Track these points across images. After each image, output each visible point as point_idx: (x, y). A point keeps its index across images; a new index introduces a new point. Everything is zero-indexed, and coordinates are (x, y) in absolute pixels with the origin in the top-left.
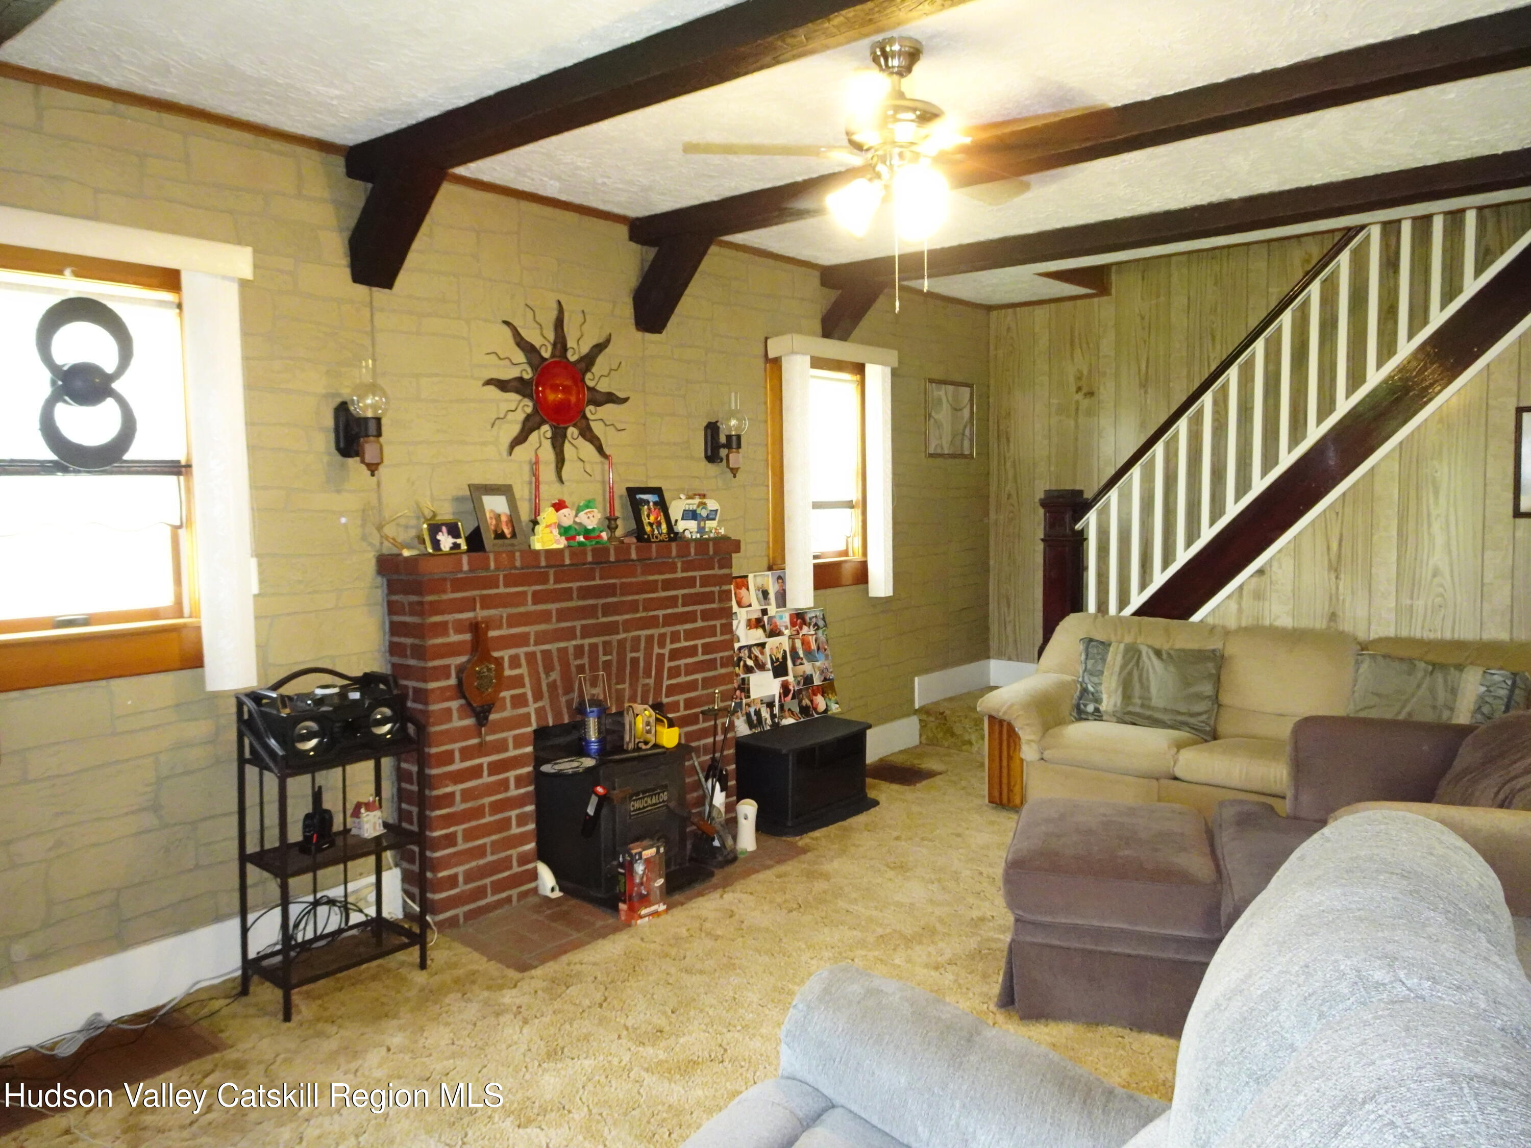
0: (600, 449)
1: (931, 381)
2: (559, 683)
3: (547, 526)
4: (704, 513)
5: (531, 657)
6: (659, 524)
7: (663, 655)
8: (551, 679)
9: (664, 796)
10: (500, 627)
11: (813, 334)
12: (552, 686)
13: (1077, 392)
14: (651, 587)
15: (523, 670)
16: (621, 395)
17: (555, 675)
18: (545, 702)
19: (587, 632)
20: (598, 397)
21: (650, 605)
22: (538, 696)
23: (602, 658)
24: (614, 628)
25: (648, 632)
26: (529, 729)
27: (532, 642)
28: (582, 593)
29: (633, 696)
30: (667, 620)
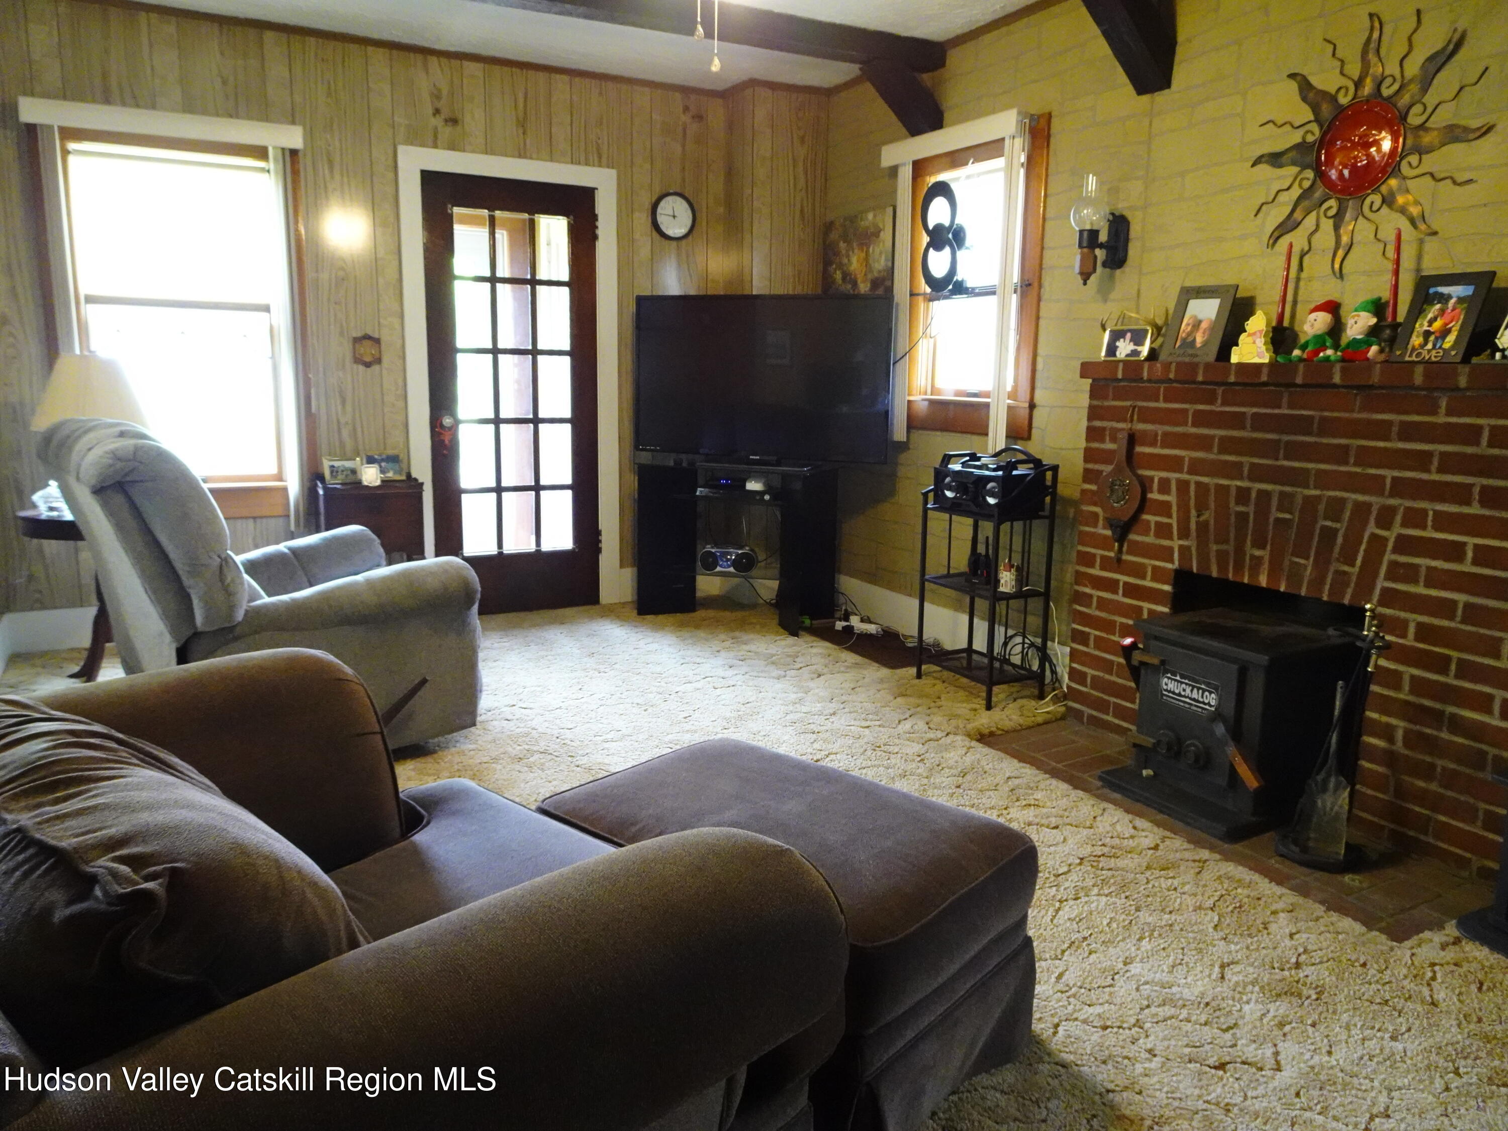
0: (1418, 221)
3: (1249, 335)
5: (1183, 486)
8: (1202, 519)
10: (1153, 444)
12: (1203, 528)
14: (1381, 431)
15: (1173, 498)
16: (1480, 125)
17: (1209, 516)
18: (1192, 543)
19: (1257, 474)
20: (1426, 140)
21: (1365, 457)
22: (1184, 533)
23: (1275, 514)
24: (1298, 478)
25: (1361, 498)
26: (1169, 566)
27: (1186, 470)
28: (1260, 423)
29: (1317, 582)
30: (1400, 488)
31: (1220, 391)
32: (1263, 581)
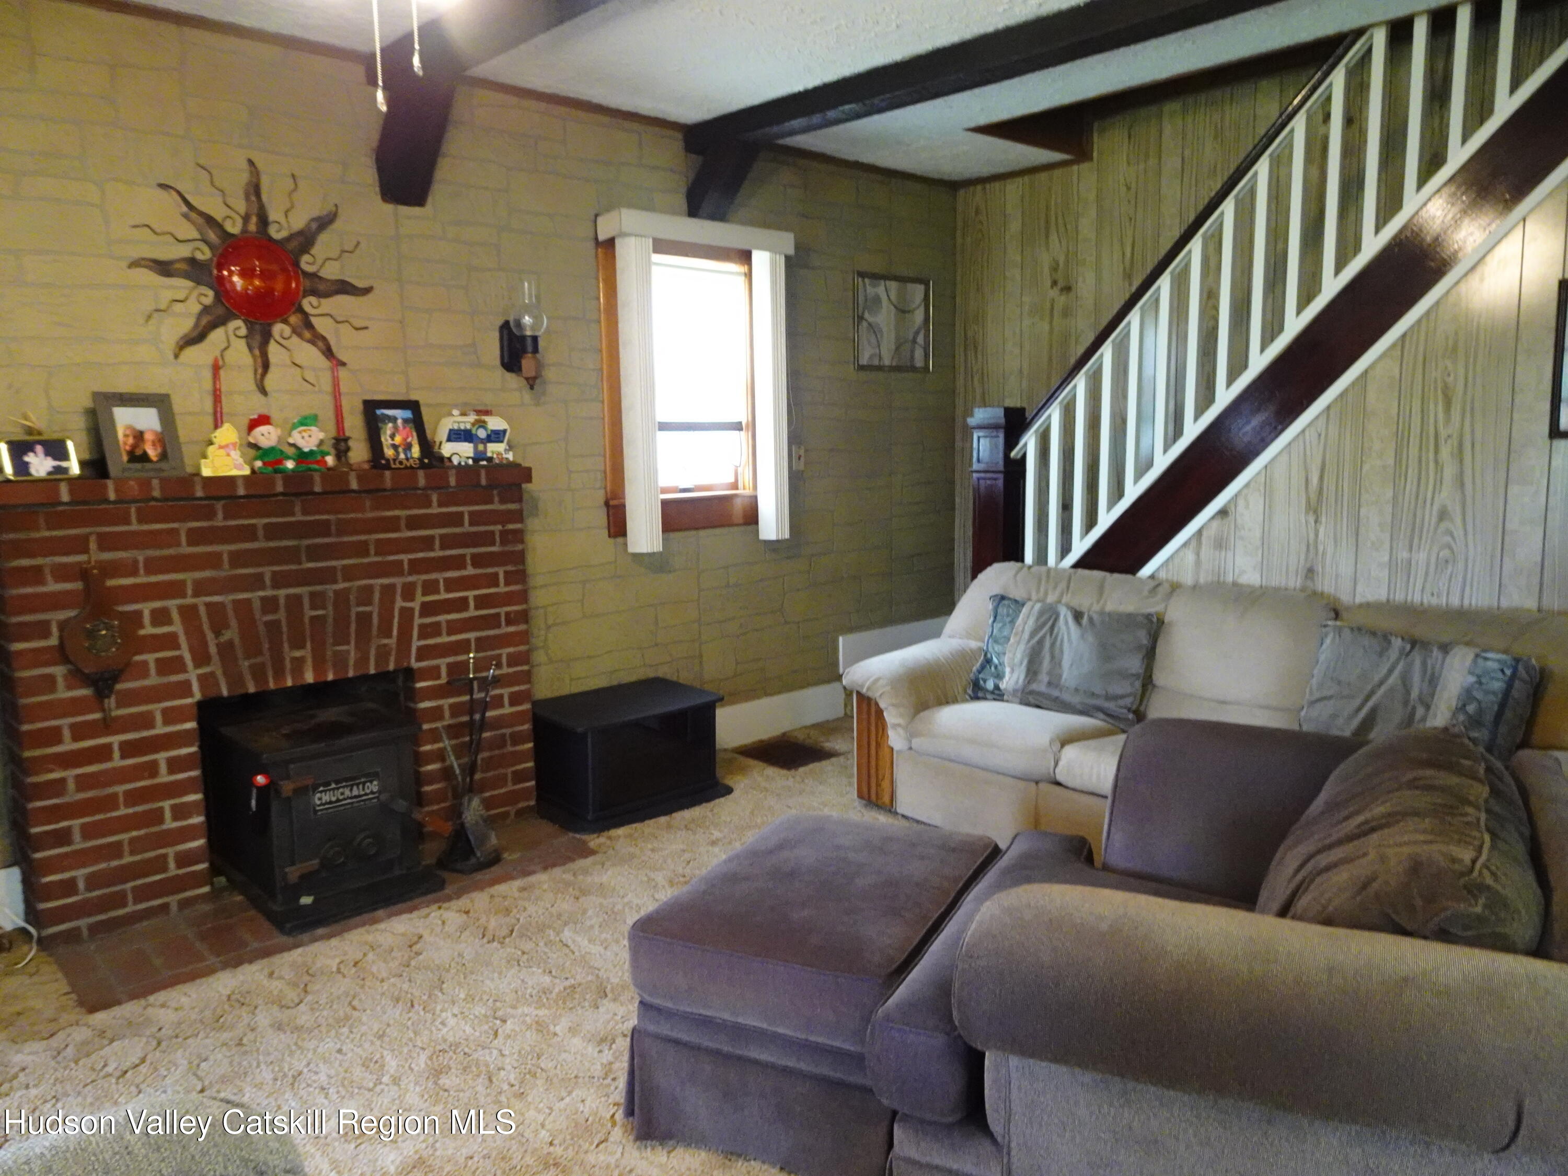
0: (328, 352)
1: (862, 275)
2: (237, 641)
3: (221, 447)
4: (482, 434)
5: (189, 613)
6: (408, 447)
7: (412, 609)
8: (223, 639)
9: (374, 786)
10: (134, 573)
11: (673, 212)
12: (226, 650)
13: (1052, 287)
14: (392, 525)
15: (177, 627)
16: (361, 284)
17: (231, 634)
18: (215, 667)
19: (279, 581)
20: (322, 287)
21: (383, 547)
22: (201, 658)
23: (309, 613)
24: (328, 576)
25: (386, 581)
26: (189, 701)
27: (190, 592)
28: (272, 532)
29: (363, 660)
30: (417, 567)
31: (219, 506)
32: (309, 678)
